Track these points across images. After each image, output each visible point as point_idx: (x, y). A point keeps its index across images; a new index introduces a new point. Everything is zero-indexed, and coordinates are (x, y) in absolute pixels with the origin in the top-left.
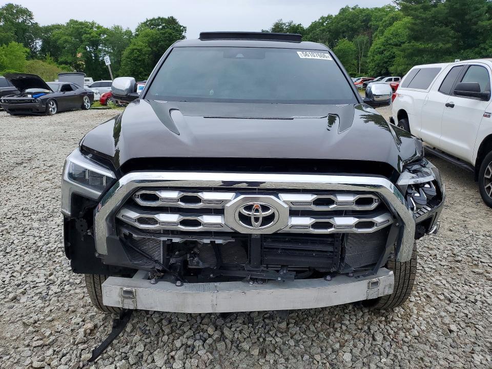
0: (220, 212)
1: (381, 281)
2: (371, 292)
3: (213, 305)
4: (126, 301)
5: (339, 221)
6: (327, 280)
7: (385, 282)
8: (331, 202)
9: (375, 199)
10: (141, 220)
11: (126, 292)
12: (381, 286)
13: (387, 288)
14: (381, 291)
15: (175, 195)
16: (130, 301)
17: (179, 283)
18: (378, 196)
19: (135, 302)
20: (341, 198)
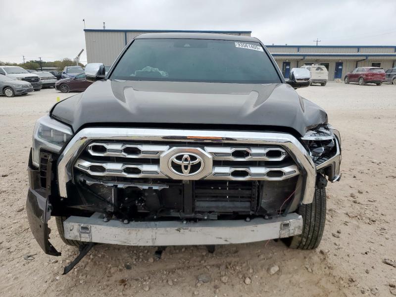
0: (156, 162)
1: (292, 224)
2: (283, 232)
3: (153, 239)
4: (83, 235)
5: (254, 170)
6: (246, 221)
7: (295, 224)
8: (247, 154)
9: (283, 152)
10: (93, 168)
11: (83, 228)
12: (291, 228)
13: (296, 229)
14: (292, 231)
15: (119, 147)
16: (87, 235)
17: (126, 221)
18: (285, 150)
19: (91, 236)
20: (254, 151)
